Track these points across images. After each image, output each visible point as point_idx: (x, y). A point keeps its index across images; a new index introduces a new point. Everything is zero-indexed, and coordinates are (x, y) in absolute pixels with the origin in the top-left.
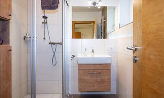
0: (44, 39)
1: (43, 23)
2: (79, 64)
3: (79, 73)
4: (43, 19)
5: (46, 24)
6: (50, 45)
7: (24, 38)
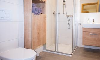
0: (64, 13)
1: (63, 5)
2: (83, 28)
3: (83, 34)
4: (63, 2)
5: (65, 5)
6: (67, 17)
7: (54, 14)
